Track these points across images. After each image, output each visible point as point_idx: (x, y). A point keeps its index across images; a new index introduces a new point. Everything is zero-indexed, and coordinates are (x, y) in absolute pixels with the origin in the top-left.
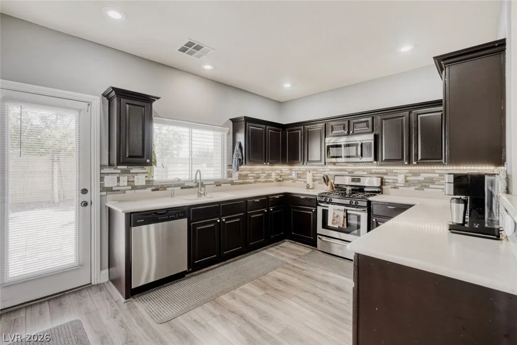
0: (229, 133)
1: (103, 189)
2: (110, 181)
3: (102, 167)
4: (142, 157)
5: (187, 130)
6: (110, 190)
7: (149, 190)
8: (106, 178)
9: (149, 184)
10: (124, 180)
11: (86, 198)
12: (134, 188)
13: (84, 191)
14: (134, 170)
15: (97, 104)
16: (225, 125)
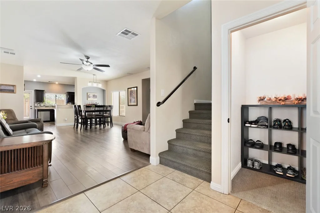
0: (66, 95)
1: (34, 106)
2: (36, 105)
3: (34, 102)
4: (41, 101)
6: (36, 106)
9: (44, 106)
10: (39, 105)
11: (31, 108)
13: (31, 106)
14: (41, 103)
15: (33, 92)
16: (65, 94)
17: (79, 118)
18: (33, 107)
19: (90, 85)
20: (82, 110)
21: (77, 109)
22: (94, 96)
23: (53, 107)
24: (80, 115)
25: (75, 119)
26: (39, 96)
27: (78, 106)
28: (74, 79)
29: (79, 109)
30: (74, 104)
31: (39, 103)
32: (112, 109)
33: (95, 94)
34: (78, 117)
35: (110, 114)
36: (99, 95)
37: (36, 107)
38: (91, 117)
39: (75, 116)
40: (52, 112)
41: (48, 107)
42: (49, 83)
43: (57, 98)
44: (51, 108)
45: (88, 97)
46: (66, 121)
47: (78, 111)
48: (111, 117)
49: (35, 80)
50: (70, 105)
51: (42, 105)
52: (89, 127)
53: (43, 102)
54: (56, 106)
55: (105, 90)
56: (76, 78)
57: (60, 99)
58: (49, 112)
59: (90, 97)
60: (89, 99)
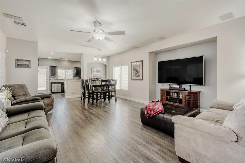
0: (74, 70)
3: (49, 76)
4: (55, 75)
5: (64, 70)
7: (57, 80)
8: (50, 78)
9: (57, 79)
10: (53, 78)
11: (47, 81)
12: (54, 80)
13: (47, 80)
14: (54, 77)
15: (49, 67)
16: (73, 69)
17: (86, 93)
18: (48, 80)
19: (95, 59)
20: (89, 84)
21: (85, 83)
22: (98, 71)
23: (63, 80)
24: (87, 89)
25: (82, 92)
26: (53, 71)
27: (85, 80)
28: (81, 55)
29: (86, 83)
30: (80, 78)
31: (53, 77)
32: (116, 83)
33: (98, 69)
34: (85, 91)
35: (115, 88)
36: (102, 69)
37: (50, 81)
38: (97, 91)
39: (82, 90)
40: (62, 84)
41: (59, 80)
42: (61, 60)
43: (67, 72)
44: (62, 81)
45: (92, 71)
46: (73, 93)
47: (85, 85)
48: (115, 91)
49: (50, 58)
50: (77, 78)
51: (55, 78)
52: (95, 101)
53: (56, 76)
54: (66, 80)
55: (107, 65)
56: (82, 54)
57: (69, 73)
58: (61, 84)
59: (94, 71)
60: (93, 73)
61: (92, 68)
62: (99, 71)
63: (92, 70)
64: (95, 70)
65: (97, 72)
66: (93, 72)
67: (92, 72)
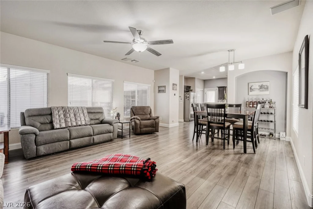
22: (263, 88)
33: (264, 84)
55: (287, 72)
59: (255, 89)
60: (250, 93)
61: (248, 84)
62: (268, 88)
63: (250, 86)
64: (256, 86)
65: (261, 90)
66: (251, 91)
67: (249, 90)
